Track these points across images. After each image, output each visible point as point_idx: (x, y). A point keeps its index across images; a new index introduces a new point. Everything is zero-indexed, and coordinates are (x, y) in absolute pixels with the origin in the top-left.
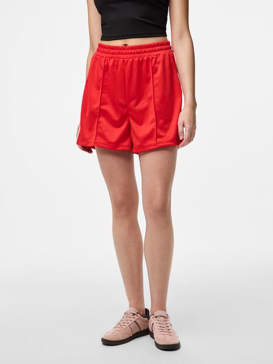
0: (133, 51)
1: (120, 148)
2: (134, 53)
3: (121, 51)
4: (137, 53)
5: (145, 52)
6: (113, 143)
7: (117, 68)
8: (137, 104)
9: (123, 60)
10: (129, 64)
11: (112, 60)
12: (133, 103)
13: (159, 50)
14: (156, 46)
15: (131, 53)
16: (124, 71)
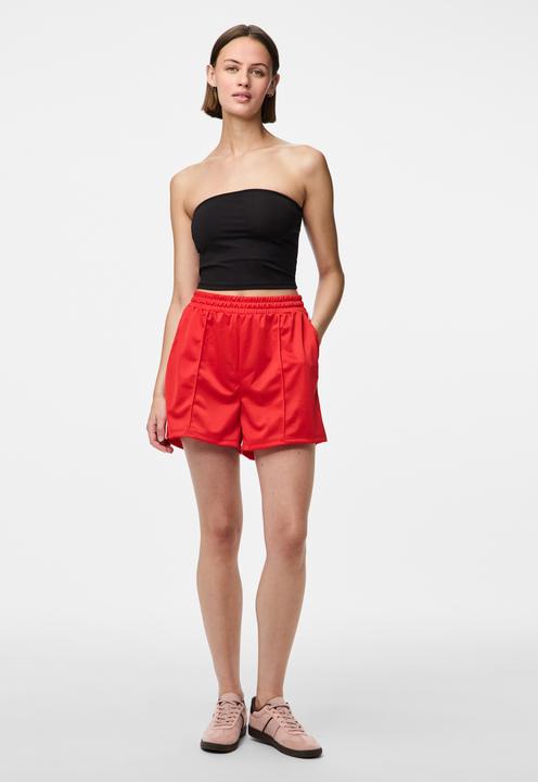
0: (253, 304)
1: (224, 443)
2: (255, 307)
3: (235, 304)
4: (259, 307)
5: (270, 307)
6: (216, 434)
7: (228, 324)
8: (255, 379)
9: (238, 317)
10: (246, 321)
11: (221, 314)
12: (249, 378)
13: (290, 306)
14: (286, 300)
15: (250, 307)
16: (238, 330)
